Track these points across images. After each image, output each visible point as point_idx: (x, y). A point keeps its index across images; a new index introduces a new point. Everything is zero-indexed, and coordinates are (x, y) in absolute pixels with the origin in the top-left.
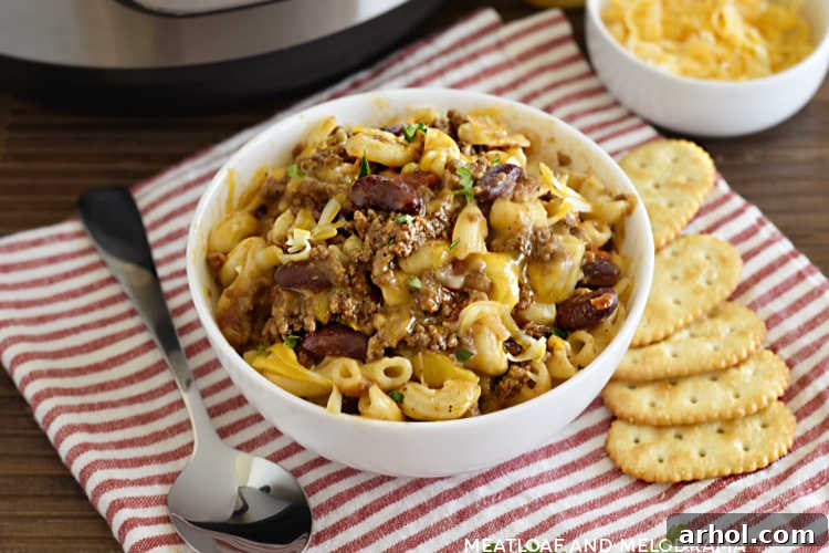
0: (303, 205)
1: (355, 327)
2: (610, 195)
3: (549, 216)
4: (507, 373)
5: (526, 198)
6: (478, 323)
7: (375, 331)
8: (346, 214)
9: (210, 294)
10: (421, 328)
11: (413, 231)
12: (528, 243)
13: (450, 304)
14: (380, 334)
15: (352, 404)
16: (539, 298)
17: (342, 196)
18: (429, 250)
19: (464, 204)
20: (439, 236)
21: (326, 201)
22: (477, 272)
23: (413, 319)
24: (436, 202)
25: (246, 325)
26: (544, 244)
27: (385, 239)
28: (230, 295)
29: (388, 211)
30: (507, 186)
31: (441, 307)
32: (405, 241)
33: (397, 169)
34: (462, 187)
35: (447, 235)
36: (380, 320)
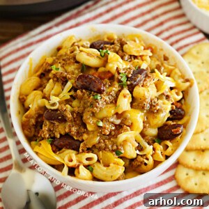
0: (57, 81)
1: (75, 138)
2: (183, 78)
3: (157, 91)
4: (136, 158)
5: (148, 84)
6: (125, 141)
7: (83, 141)
8: (74, 89)
9: (19, 113)
10: (102, 141)
11: (100, 103)
12: (148, 105)
13: (114, 130)
14: (85, 142)
15: (72, 171)
16: (151, 126)
17: (73, 81)
18: (107, 109)
19: (122, 88)
20: (111, 102)
21: (67, 82)
22: (126, 119)
23: (99, 138)
24: (111, 88)
25: (33, 129)
26: (154, 106)
27: (89, 104)
28: (26, 117)
29: (91, 91)
30: (140, 81)
31: (110, 132)
32: (97, 107)
33: (97, 69)
34: (122, 82)
35: (115, 101)
36: (85, 136)
